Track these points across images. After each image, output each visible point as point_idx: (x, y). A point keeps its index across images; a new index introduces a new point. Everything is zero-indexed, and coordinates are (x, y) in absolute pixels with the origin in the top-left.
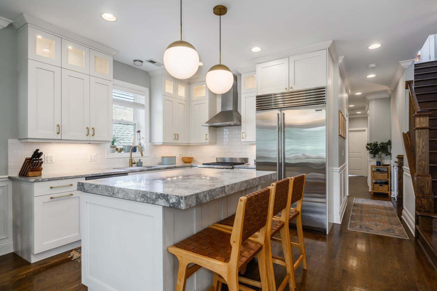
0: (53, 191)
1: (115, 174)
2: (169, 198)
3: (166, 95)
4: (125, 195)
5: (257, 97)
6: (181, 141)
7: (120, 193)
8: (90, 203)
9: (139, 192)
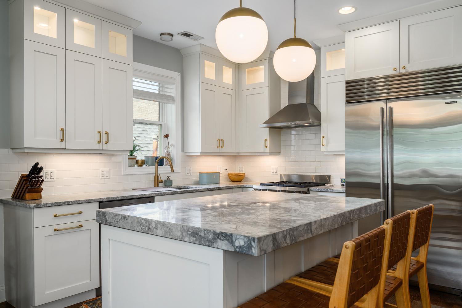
0: (58, 221)
1: (138, 197)
2: (234, 239)
3: (205, 82)
4: (166, 232)
5: (346, 83)
6: (228, 149)
7: (158, 228)
8: (113, 240)
9: (188, 228)
